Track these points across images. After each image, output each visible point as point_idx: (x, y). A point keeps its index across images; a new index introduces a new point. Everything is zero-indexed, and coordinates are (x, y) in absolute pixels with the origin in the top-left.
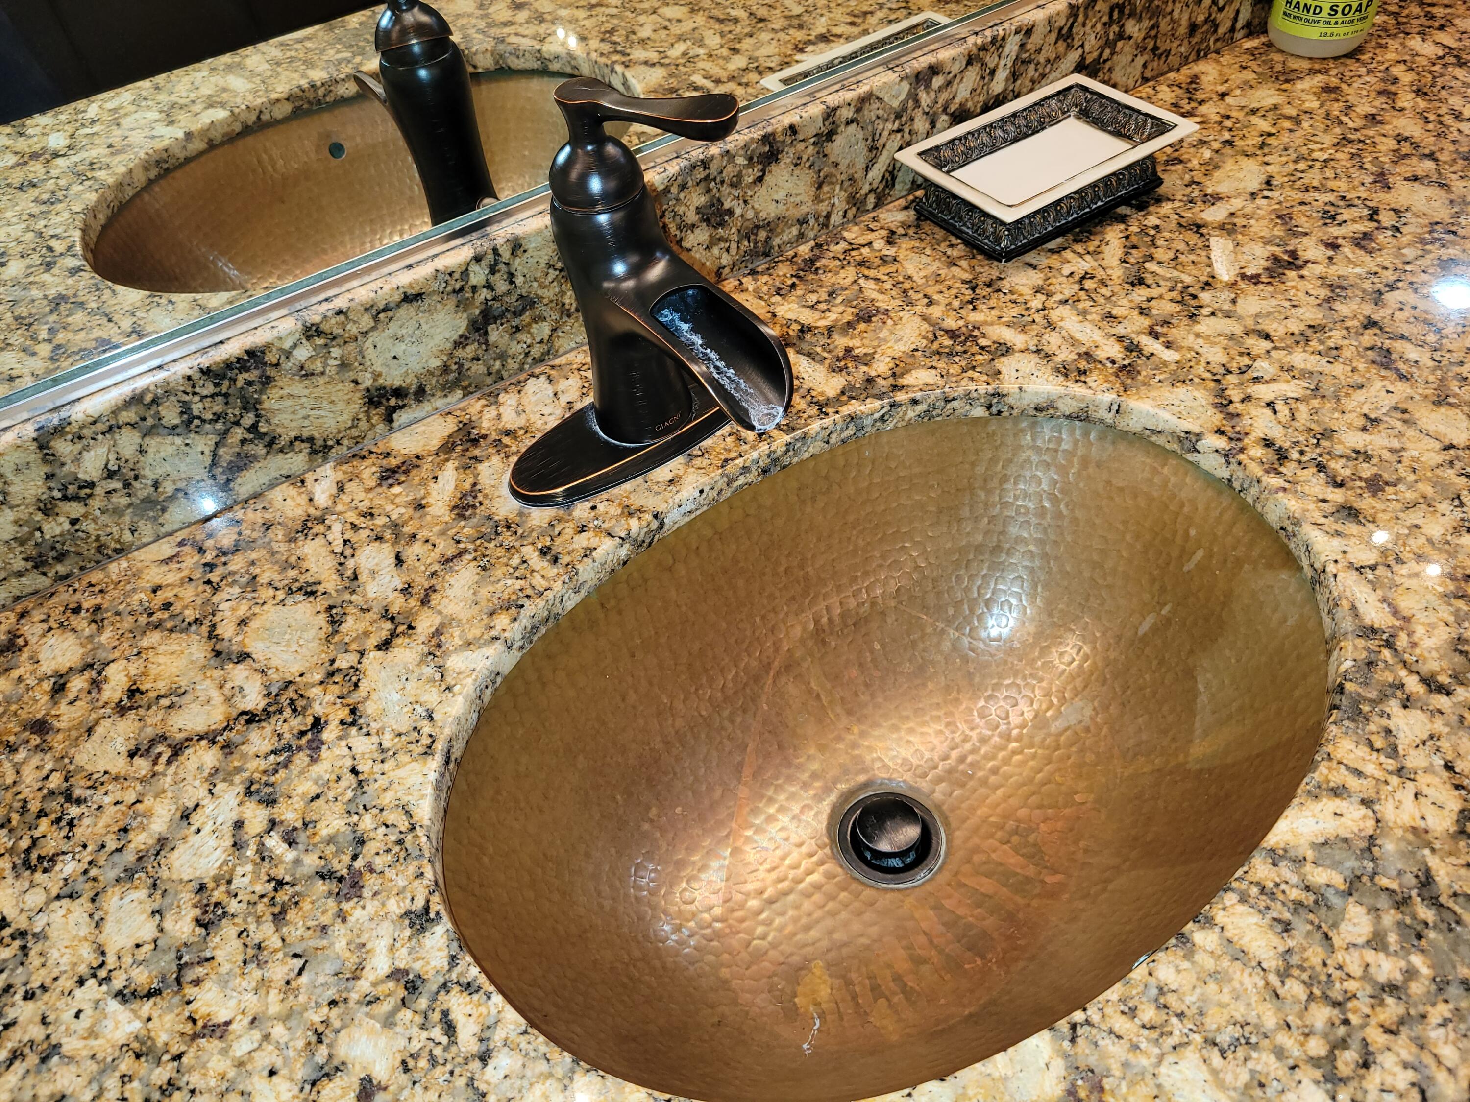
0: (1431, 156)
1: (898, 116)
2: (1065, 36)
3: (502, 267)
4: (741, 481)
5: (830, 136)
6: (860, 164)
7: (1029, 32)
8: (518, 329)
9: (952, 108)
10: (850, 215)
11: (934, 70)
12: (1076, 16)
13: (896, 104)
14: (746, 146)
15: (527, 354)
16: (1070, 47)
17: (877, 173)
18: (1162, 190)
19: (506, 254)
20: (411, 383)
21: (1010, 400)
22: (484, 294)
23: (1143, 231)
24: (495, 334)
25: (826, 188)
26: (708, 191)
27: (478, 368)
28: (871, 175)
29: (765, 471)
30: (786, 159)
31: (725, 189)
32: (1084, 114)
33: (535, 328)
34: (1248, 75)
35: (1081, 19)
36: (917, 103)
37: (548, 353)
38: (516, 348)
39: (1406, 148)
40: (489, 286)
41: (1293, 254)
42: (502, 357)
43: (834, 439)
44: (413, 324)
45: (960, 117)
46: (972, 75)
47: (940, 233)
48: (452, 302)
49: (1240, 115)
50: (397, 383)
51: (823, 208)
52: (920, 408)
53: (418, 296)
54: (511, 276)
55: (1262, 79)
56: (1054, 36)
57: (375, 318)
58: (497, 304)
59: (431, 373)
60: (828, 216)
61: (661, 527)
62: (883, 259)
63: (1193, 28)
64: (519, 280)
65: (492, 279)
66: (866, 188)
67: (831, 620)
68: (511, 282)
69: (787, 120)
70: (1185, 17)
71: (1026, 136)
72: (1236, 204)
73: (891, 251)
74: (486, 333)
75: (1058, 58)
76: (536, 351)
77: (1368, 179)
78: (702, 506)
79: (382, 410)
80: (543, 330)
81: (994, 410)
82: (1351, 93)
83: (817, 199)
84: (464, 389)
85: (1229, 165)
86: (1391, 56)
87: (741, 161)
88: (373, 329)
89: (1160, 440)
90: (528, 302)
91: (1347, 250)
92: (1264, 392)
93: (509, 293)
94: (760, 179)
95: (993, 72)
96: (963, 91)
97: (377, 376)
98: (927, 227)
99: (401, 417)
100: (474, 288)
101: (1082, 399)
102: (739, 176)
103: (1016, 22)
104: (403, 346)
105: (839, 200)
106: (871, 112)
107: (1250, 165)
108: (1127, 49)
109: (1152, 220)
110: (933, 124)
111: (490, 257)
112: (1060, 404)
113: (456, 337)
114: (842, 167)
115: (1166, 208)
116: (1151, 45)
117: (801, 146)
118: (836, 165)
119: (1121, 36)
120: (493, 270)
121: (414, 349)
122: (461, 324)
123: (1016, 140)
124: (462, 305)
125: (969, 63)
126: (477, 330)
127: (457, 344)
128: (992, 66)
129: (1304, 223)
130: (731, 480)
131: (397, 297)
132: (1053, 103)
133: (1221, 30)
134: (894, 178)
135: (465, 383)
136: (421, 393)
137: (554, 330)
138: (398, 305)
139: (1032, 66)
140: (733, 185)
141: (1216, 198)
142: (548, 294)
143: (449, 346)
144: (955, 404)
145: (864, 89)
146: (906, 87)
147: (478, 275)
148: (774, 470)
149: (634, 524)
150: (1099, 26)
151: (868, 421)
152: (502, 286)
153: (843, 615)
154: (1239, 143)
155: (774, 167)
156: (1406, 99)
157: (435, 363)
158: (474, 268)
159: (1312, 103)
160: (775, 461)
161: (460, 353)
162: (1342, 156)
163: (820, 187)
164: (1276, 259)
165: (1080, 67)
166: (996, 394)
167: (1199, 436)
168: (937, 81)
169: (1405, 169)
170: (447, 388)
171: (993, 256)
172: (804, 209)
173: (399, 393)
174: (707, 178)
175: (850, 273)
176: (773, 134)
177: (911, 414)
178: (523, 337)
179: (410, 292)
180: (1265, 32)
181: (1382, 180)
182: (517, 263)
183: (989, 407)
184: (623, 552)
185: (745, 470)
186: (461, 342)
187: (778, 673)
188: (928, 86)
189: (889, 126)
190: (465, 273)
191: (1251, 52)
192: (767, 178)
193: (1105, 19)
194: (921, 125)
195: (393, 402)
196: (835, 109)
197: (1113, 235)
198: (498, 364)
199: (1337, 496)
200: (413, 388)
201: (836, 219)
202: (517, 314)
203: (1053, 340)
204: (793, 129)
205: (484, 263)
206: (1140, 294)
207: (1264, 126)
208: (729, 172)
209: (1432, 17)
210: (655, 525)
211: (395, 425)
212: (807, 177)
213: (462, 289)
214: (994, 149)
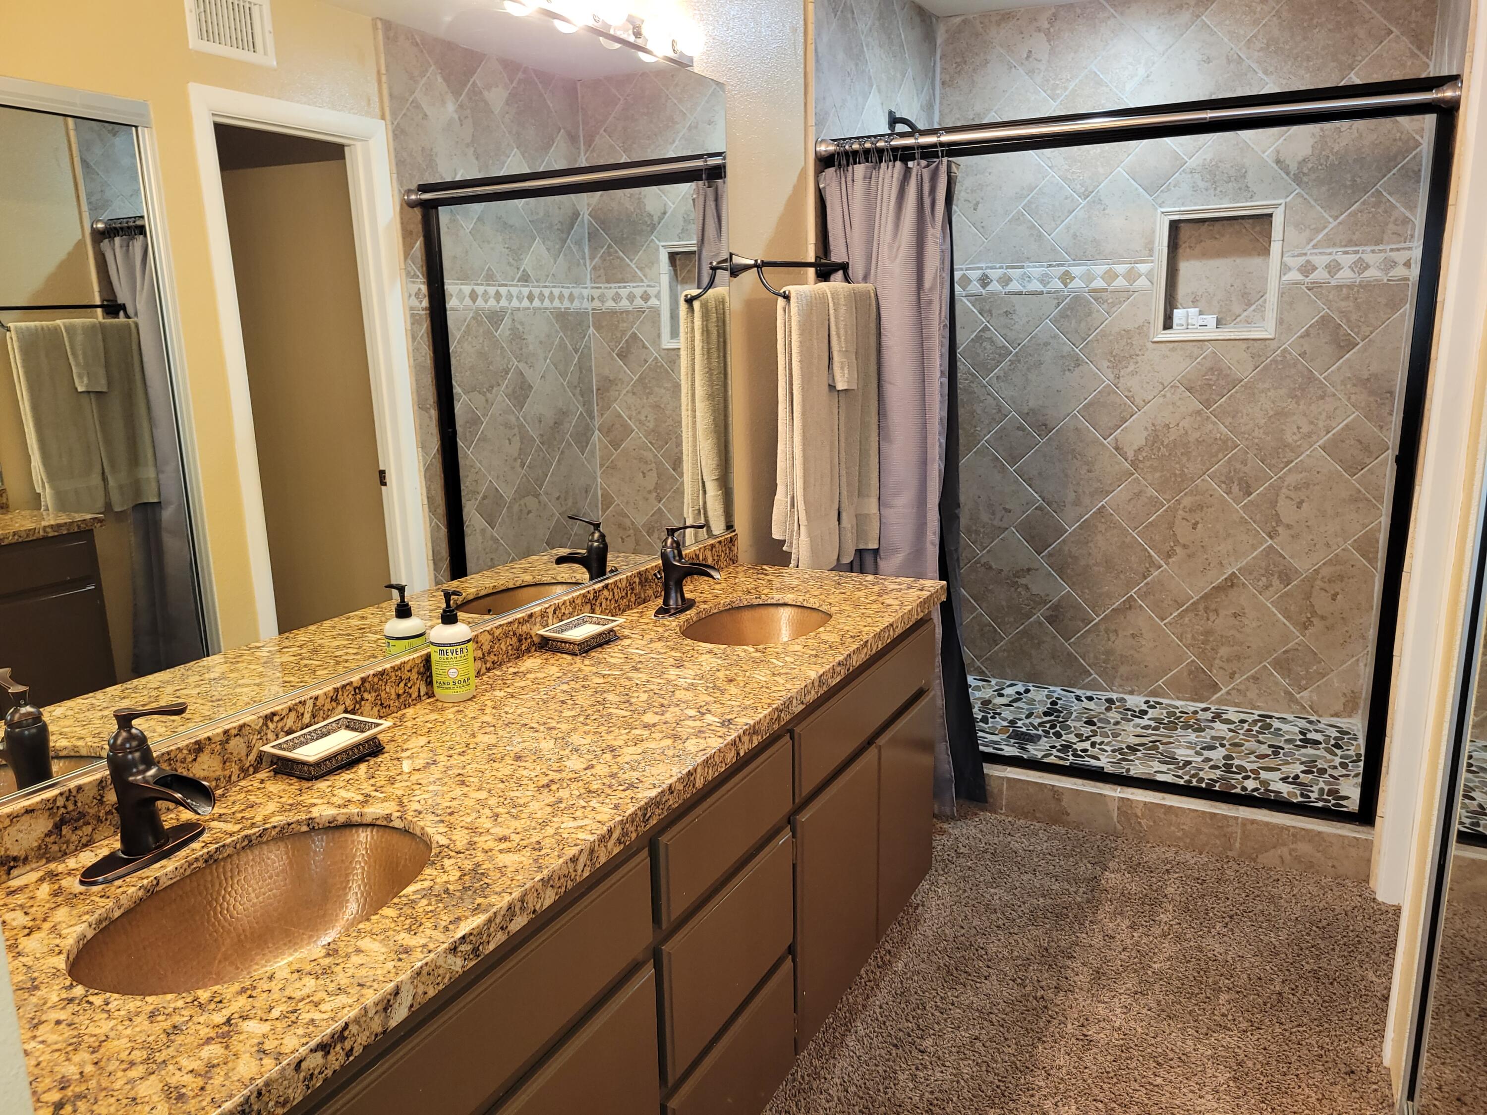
0: (494, 726)
1: (259, 733)
2: (335, 700)
3: (72, 798)
4: (195, 865)
5: (227, 742)
6: (244, 753)
7: (316, 698)
8: (76, 828)
9: (285, 729)
10: (242, 776)
11: (274, 714)
12: (338, 692)
13: (257, 728)
14: (187, 746)
15: (80, 841)
16: (338, 704)
17: (253, 757)
18: (385, 750)
19: (74, 793)
20: (22, 854)
21: (317, 820)
22: (62, 810)
23: (376, 763)
24: (65, 830)
25: (228, 764)
26: (170, 765)
27: (55, 848)
28: (249, 758)
29: (206, 861)
30: (207, 751)
31: (178, 764)
32: (347, 727)
33: (84, 828)
34: (427, 711)
35: (340, 693)
36: (268, 727)
37: (90, 841)
38: (74, 838)
39: (485, 725)
40: (65, 807)
41: (435, 761)
42: (68, 842)
43: (238, 846)
44: (28, 824)
45: (289, 733)
46: (293, 715)
47: (285, 777)
48: (47, 814)
49: (421, 724)
50: (15, 854)
51: (227, 773)
52: (277, 830)
53: (32, 811)
54: (76, 802)
55: (432, 711)
56: (329, 700)
57: (11, 821)
58: (68, 816)
59: (32, 849)
60: (230, 777)
61: (158, 884)
62: (259, 789)
63: (399, 696)
64: (79, 804)
65: (67, 803)
66: (248, 764)
67: (246, 936)
68: (76, 805)
69: (206, 735)
70: (393, 691)
71: (322, 737)
72: (414, 750)
73: (263, 786)
74: (61, 830)
75: (333, 708)
76: (84, 840)
77: (467, 736)
78: (176, 876)
79: (6, 868)
80: (88, 829)
81: (311, 826)
82: (467, 712)
83: (224, 769)
84: (47, 858)
85: (414, 739)
86: (486, 698)
87: (185, 752)
88: (9, 826)
89: (378, 822)
90: (82, 815)
91: (456, 757)
92: (417, 798)
93: (74, 810)
94: (195, 760)
95: (302, 714)
96: (289, 722)
97: (7, 850)
98: (279, 776)
99: (15, 872)
100: (58, 808)
101: (346, 814)
102: (185, 758)
103: (310, 696)
104: (22, 835)
105: (235, 769)
106: (246, 731)
107: (424, 738)
108: (367, 704)
109: (380, 759)
110: (277, 736)
111: (67, 793)
112: (338, 818)
113: (46, 831)
114: (235, 755)
115: (386, 755)
116: (379, 703)
117: (214, 746)
118: (232, 754)
119: (362, 699)
120: (67, 799)
121: (26, 837)
122: (50, 825)
123: (317, 739)
124: (52, 816)
125: (290, 710)
126: (57, 828)
127: (46, 835)
128: (302, 712)
129: (440, 751)
130: (190, 864)
131: (23, 811)
132: (334, 725)
133: (414, 696)
134: (261, 760)
135: (48, 856)
136: (26, 860)
137: (94, 830)
138: (23, 815)
139: (321, 712)
140: (181, 762)
141: (407, 749)
142: (92, 811)
143: (43, 835)
144: (293, 826)
145: (241, 722)
146: (261, 721)
147: (60, 802)
148: (211, 862)
149: (145, 882)
150: (350, 696)
151: (254, 837)
152: (71, 807)
153: (252, 933)
154: (419, 732)
155: (201, 754)
156: (488, 710)
157: (36, 844)
158: (59, 798)
159: (452, 716)
160: (211, 856)
161: (47, 839)
162: (460, 731)
163: (225, 763)
164: (428, 763)
165: (346, 711)
166: (310, 819)
167: (391, 814)
168: (276, 718)
169: (483, 731)
170: (39, 858)
171: (309, 779)
172: (218, 773)
173: (15, 859)
174: (169, 759)
175: (243, 795)
176: (200, 741)
177: (273, 833)
178: (79, 833)
179: (29, 808)
180: (434, 696)
181: (474, 736)
182: (79, 797)
183: (308, 825)
184: (140, 893)
185: (197, 859)
186: (49, 834)
187: (220, 962)
188: (272, 721)
189: (255, 737)
190: (55, 801)
191: (429, 703)
192: (198, 759)
193: (353, 693)
194: (271, 736)
195: (12, 864)
196: (228, 730)
197: (363, 767)
198: (65, 846)
199: (438, 818)
200: (23, 857)
201: (234, 778)
202: (77, 820)
203: (334, 799)
204: (209, 739)
205: (64, 796)
206: (372, 781)
207: (431, 726)
208: (180, 756)
209: (504, 684)
210: (155, 882)
211: (11, 876)
212: (219, 759)
213: (52, 808)
214: (307, 743)
